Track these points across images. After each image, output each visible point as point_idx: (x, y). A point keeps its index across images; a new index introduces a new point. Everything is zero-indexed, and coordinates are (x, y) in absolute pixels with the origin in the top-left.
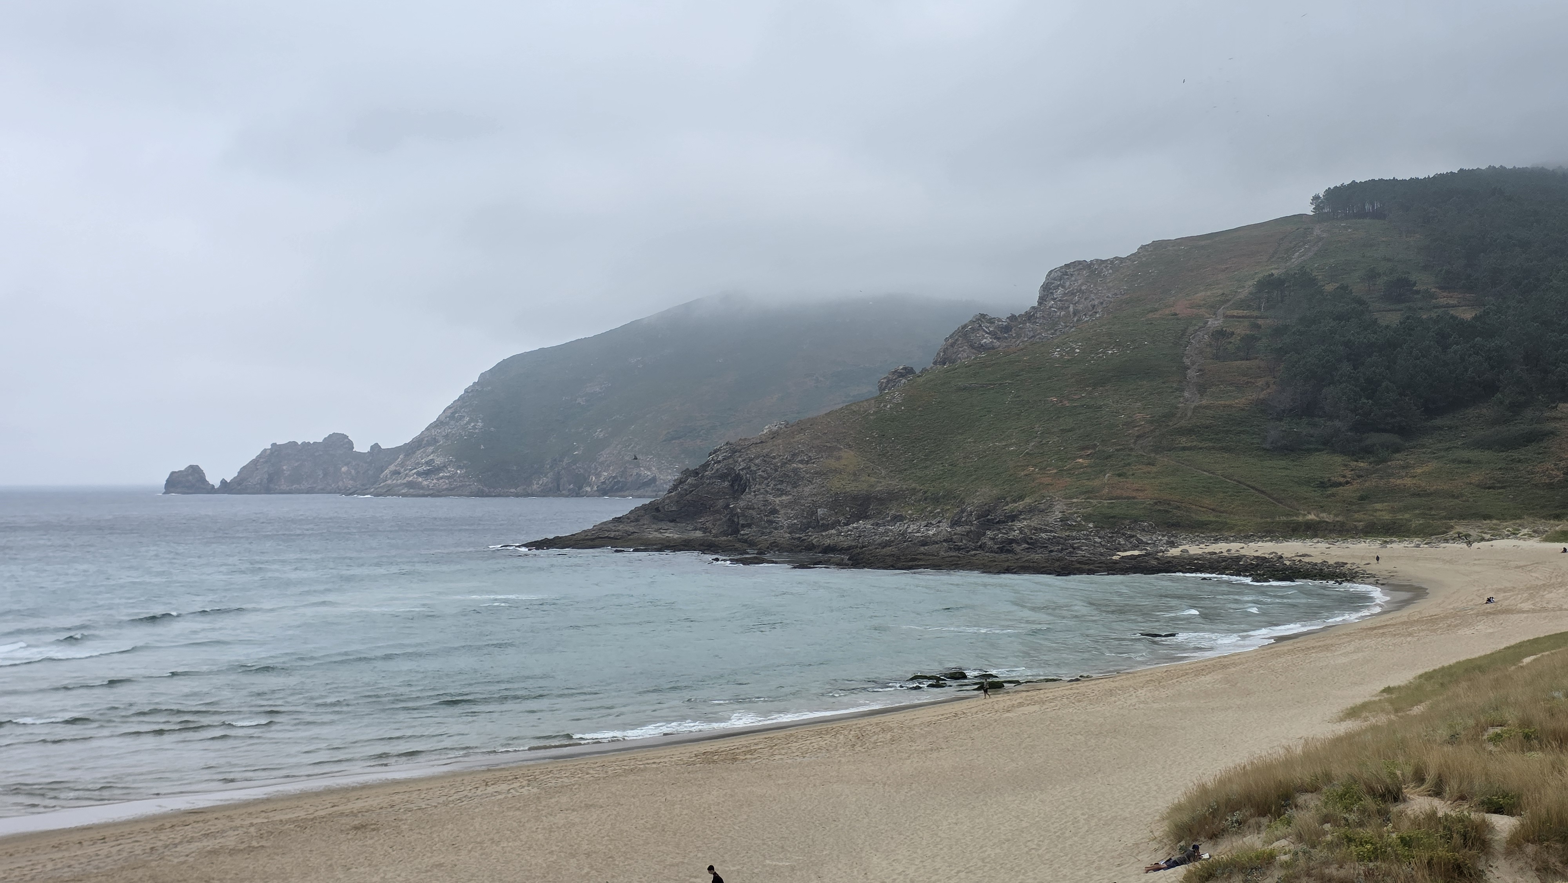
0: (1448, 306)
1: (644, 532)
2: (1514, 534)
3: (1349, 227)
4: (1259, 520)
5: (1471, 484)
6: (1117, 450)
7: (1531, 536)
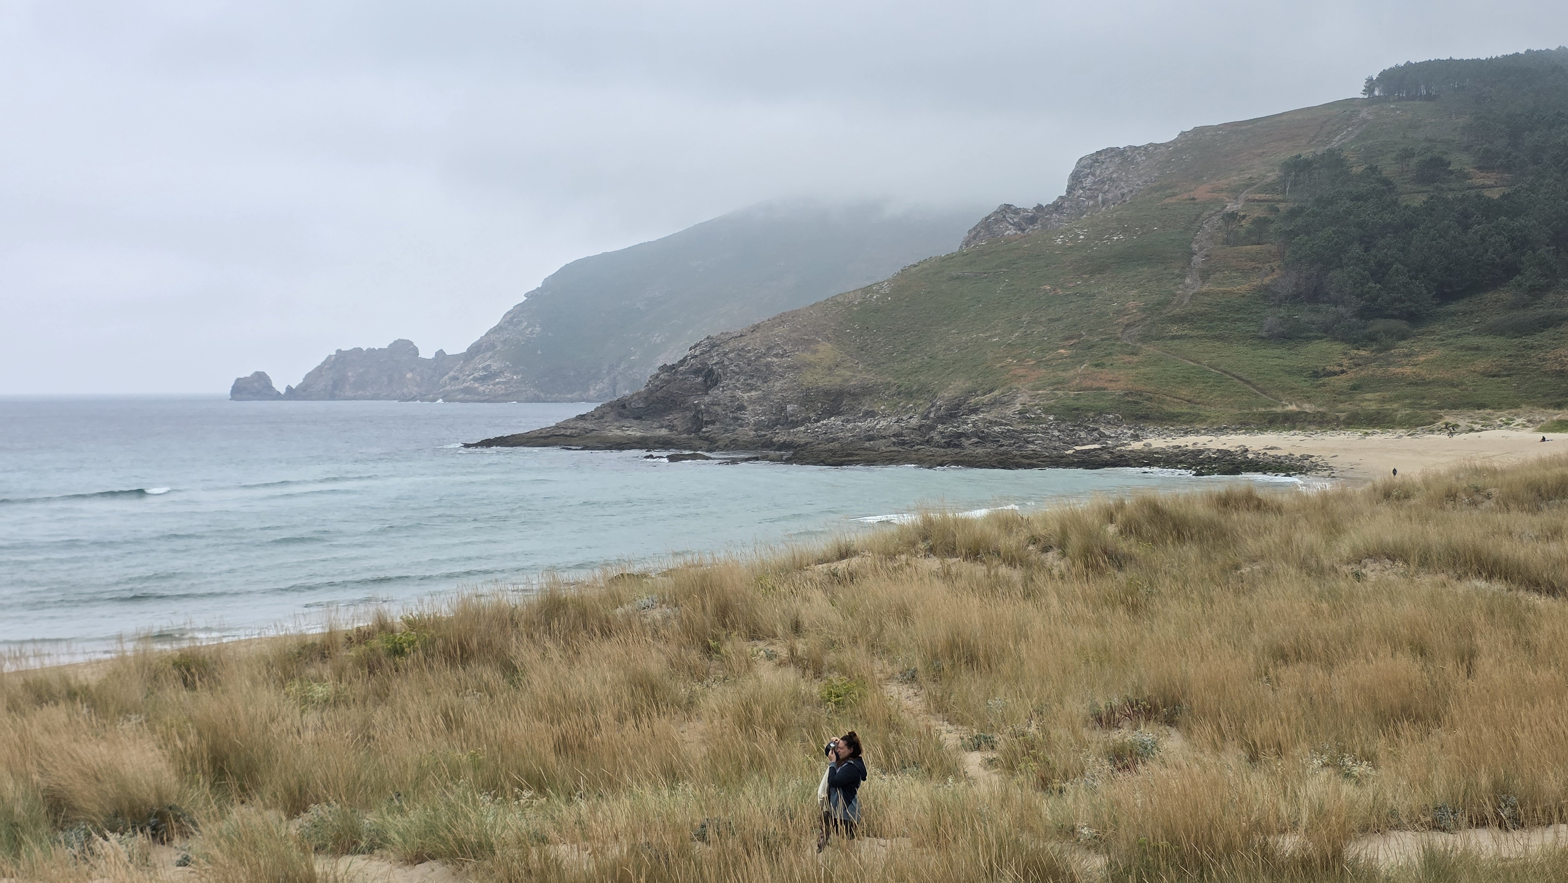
0: (1483, 187)
1: (604, 429)
2: (1507, 424)
3: (1398, 109)
4: (1237, 412)
5: (1475, 372)
6: (1102, 340)
7: (1524, 426)
